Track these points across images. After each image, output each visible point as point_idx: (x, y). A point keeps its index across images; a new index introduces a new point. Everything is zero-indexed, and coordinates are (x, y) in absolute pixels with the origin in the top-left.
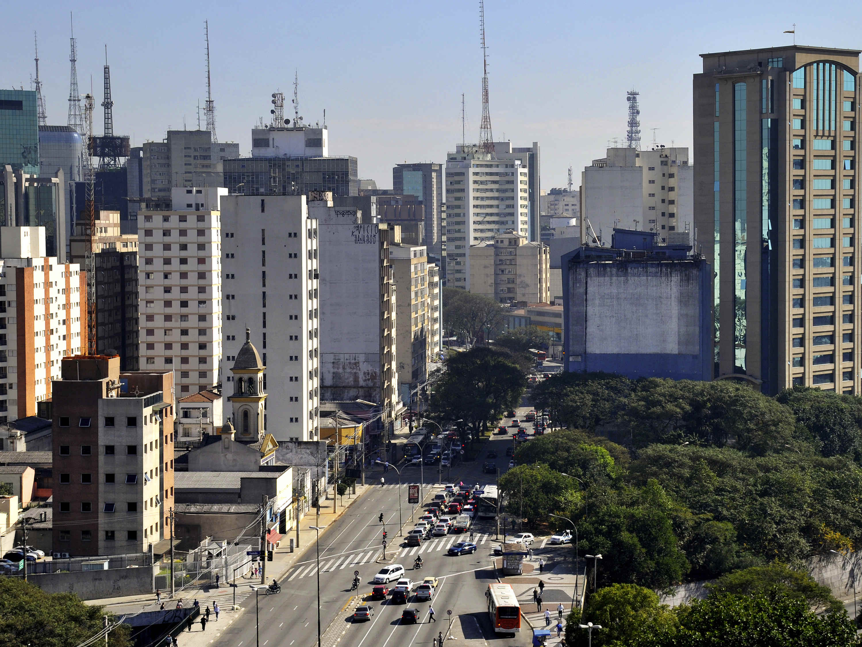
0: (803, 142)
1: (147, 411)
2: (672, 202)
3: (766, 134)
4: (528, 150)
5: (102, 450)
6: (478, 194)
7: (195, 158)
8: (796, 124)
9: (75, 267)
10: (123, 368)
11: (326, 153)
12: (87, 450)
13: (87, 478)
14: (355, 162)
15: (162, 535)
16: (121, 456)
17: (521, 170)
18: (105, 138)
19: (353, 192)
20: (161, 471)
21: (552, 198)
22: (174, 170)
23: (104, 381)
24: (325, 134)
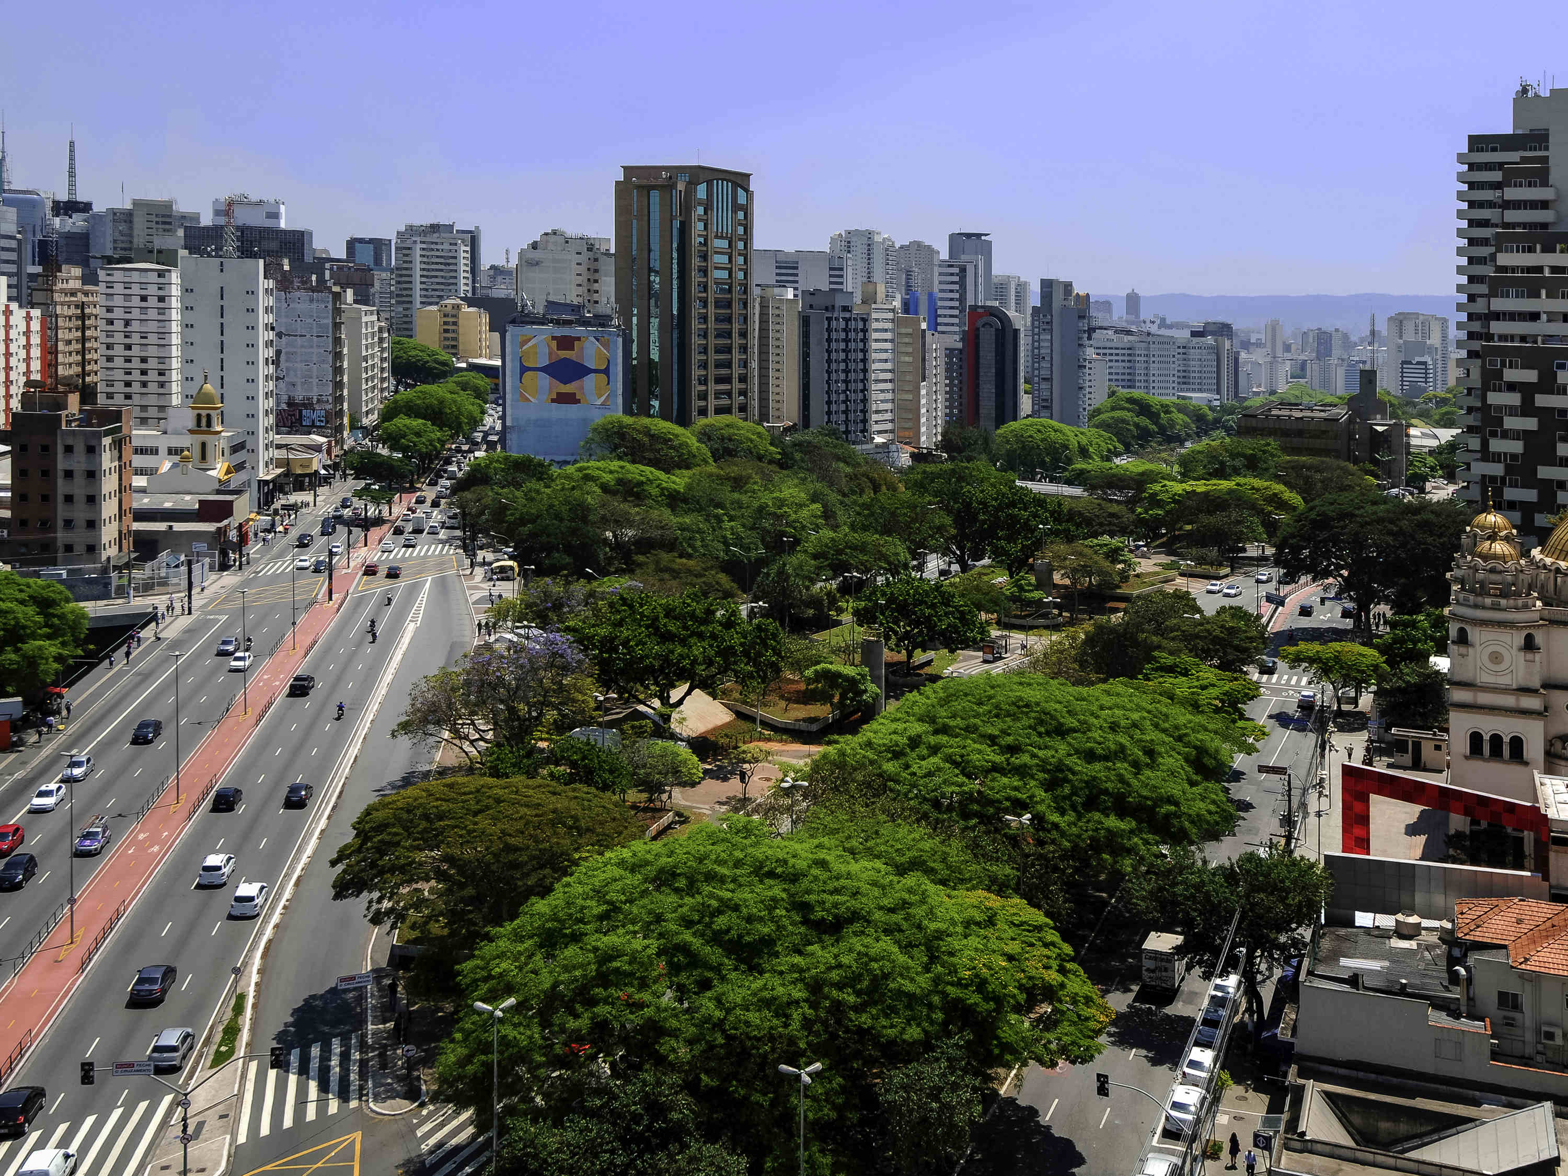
0: (706, 240)
1: (107, 441)
2: (596, 281)
3: (675, 233)
4: (470, 232)
5: (60, 474)
6: (424, 266)
7: (157, 223)
8: (700, 226)
9: (36, 313)
10: (83, 401)
11: (283, 225)
12: (45, 473)
13: (45, 498)
14: (311, 234)
15: (120, 549)
16: (79, 479)
17: (463, 248)
18: (69, 202)
19: (308, 259)
20: (120, 492)
21: (492, 273)
22: (136, 232)
23: (64, 413)
24: (283, 208)
